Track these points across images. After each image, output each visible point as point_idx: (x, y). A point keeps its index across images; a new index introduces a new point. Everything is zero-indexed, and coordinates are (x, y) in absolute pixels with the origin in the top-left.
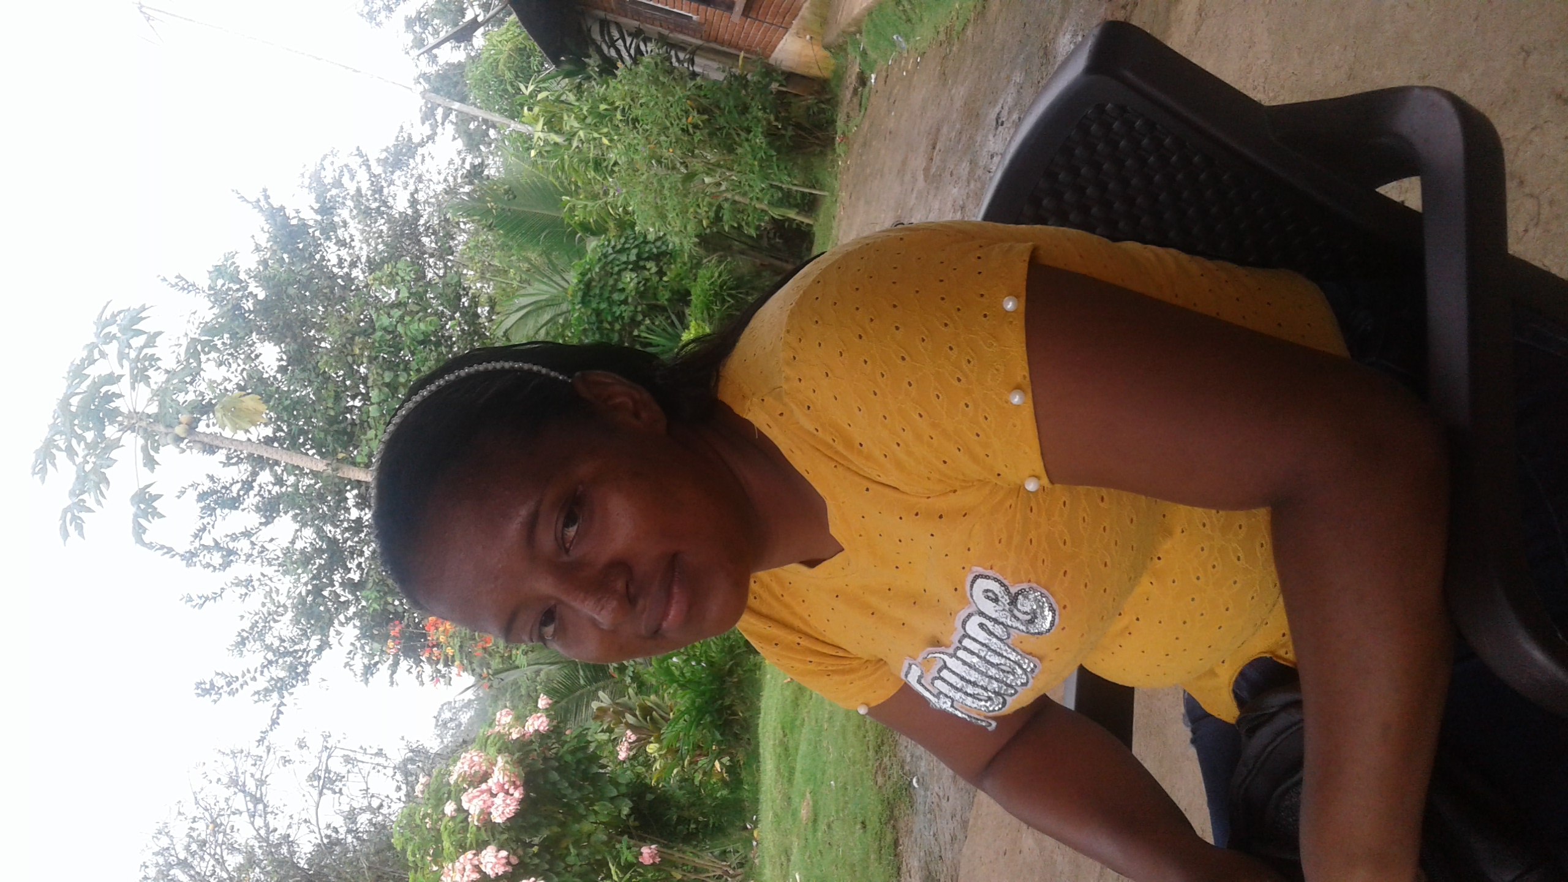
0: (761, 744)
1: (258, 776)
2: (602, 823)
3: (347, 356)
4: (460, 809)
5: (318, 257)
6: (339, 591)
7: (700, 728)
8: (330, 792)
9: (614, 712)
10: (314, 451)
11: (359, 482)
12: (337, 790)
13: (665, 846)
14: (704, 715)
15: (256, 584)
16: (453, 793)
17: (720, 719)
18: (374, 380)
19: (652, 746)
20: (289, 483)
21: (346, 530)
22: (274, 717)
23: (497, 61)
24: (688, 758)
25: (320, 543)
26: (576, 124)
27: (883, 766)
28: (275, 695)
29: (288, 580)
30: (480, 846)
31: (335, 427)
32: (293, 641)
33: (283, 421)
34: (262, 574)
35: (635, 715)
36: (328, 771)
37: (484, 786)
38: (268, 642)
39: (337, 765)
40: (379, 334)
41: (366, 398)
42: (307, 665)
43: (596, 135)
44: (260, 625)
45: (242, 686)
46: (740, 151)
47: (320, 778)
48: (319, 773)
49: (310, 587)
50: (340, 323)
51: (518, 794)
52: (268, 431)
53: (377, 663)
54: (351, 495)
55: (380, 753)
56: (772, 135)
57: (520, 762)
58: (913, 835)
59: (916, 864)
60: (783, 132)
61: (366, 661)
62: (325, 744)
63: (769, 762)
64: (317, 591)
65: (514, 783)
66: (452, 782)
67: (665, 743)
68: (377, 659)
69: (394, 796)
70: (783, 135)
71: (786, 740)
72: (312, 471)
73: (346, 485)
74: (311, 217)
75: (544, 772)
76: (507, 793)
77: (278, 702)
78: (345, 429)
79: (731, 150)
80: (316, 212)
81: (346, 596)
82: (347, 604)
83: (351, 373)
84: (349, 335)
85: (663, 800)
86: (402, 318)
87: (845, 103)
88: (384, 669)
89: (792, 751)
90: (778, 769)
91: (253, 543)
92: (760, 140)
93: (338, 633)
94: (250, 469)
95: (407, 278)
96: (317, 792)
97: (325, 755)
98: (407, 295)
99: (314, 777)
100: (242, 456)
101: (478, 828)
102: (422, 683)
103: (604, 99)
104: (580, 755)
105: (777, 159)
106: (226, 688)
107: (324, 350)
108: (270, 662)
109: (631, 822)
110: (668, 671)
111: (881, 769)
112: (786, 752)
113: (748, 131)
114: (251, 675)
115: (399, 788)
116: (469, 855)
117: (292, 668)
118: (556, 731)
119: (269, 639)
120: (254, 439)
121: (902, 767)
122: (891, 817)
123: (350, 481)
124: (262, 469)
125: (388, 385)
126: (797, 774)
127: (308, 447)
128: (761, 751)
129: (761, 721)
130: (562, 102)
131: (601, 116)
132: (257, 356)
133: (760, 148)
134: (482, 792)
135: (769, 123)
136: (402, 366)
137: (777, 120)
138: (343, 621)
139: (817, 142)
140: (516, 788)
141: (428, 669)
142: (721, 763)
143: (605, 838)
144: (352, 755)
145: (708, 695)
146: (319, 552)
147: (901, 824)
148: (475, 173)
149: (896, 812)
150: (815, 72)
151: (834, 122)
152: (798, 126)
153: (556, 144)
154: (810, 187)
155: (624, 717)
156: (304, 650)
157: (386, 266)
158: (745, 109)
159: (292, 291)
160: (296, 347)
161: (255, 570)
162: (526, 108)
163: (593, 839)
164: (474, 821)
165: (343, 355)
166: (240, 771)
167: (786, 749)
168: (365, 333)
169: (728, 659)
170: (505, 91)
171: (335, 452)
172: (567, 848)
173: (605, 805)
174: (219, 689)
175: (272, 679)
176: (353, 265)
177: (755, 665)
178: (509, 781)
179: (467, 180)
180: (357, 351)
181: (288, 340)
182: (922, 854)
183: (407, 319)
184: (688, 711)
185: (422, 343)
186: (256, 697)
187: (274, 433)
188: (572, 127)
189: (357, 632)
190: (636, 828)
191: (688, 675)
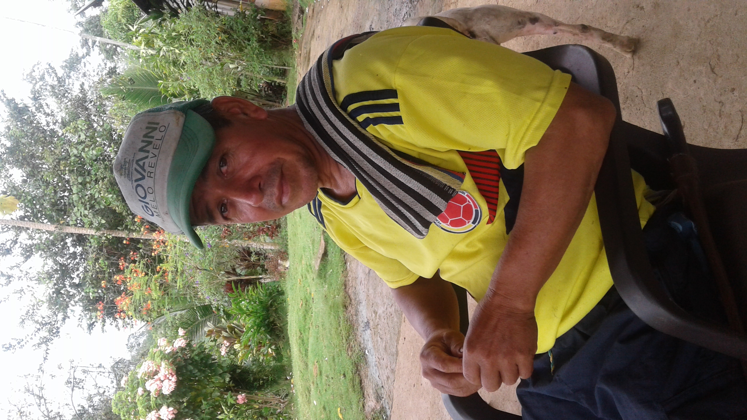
0: (290, 339)
1: (39, 386)
2: (217, 387)
3: (57, 171)
4: (145, 390)
5: (35, 122)
6: (69, 289)
7: (259, 334)
8: (77, 388)
9: (216, 331)
10: (46, 220)
11: (72, 234)
12: (81, 387)
13: (248, 393)
14: (260, 328)
15: (25, 290)
16: (140, 383)
17: (268, 328)
18: (73, 182)
19: (236, 345)
20: (36, 238)
21: (68, 258)
22: (45, 356)
23: (116, 14)
24: (255, 349)
25: (56, 267)
26: (161, 44)
27: (351, 346)
28: (43, 346)
29: (43, 287)
30: (158, 407)
31: (56, 207)
32: (49, 317)
33: (28, 207)
34: (29, 286)
35: (227, 332)
36: (75, 378)
37: (156, 377)
38: (36, 320)
39: (79, 375)
40: (73, 158)
41: (70, 191)
42: (58, 328)
43: (172, 48)
44: (31, 311)
45: (26, 343)
46: (246, 51)
47: (71, 382)
48: (71, 380)
49: (54, 290)
50: (52, 155)
51: (174, 379)
52: (22, 213)
53: (94, 323)
54: (69, 241)
55: (100, 366)
56: (261, 41)
57: (173, 363)
58: (369, 377)
59: (371, 391)
60: (266, 39)
61: (88, 322)
62: (72, 365)
63: (295, 347)
64: (58, 292)
65: (171, 374)
66: (139, 377)
67: (243, 344)
68: (94, 320)
69: (111, 386)
70: (266, 41)
71: (302, 336)
72: (47, 231)
73: (66, 236)
74: (30, 103)
75: (185, 367)
76: (168, 378)
77: (46, 349)
78: (61, 207)
79: (241, 50)
80: (32, 99)
81: (73, 291)
82: (73, 296)
83: (61, 179)
84: (57, 161)
85: (246, 372)
86: (83, 149)
87: (295, 23)
88: (98, 325)
89: (305, 341)
90: (300, 350)
91: (21, 271)
92: (255, 44)
93: (72, 311)
94: (14, 233)
95: (83, 128)
96: (71, 389)
97: (72, 370)
98: (85, 137)
99: (69, 382)
100: (10, 227)
101: (156, 398)
102: (119, 329)
103: (174, 30)
104: (202, 356)
105: (265, 53)
106: (17, 345)
107: (45, 170)
108: (39, 329)
109: (231, 384)
110: (241, 309)
111: (350, 348)
112: (303, 342)
113: (249, 40)
114: (30, 336)
115: (112, 382)
116: (153, 412)
117: (50, 331)
118: (189, 345)
119: (36, 318)
120: (14, 218)
121: (360, 346)
122: (357, 370)
123: (67, 234)
124: (21, 232)
125: (81, 184)
126: (310, 353)
127: (43, 219)
128: (290, 342)
129: (289, 328)
130: (152, 33)
131: (174, 39)
132: (11, 176)
133: (256, 48)
134: (156, 381)
135: (259, 36)
136: (86, 173)
137: (262, 34)
138: (74, 304)
139: (283, 43)
140: (173, 376)
141: (120, 322)
142: (271, 349)
143: (219, 394)
144: (86, 369)
145: (261, 318)
146: (56, 271)
147: (362, 373)
148: (112, 72)
149: (359, 368)
150: (278, 8)
151: (291, 32)
152: (273, 36)
153: (152, 55)
154: (282, 66)
155: (221, 333)
156: (55, 321)
157: (72, 124)
158: (246, 30)
159: (23, 141)
160: (30, 169)
161: (24, 283)
162: (134, 38)
163: (213, 395)
164: (153, 394)
165: (56, 171)
166: (30, 385)
167: (303, 341)
168: (65, 159)
169: (269, 299)
170: (122, 28)
171: (58, 221)
172: (201, 402)
173: (217, 378)
174: (14, 346)
175: (41, 338)
176: (54, 124)
177: (283, 300)
178: (169, 373)
179: (108, 76)
180: (62, 168)
181: (25, 166)
182: (374, 386)
183: (86, 149)
184: (252, 327)
185: (96, 160)
186: (34, 347)
187: (24, 214)
188: (159, 46)
189: (82, 308)
190: (233, 387)
191: (250, 309)
